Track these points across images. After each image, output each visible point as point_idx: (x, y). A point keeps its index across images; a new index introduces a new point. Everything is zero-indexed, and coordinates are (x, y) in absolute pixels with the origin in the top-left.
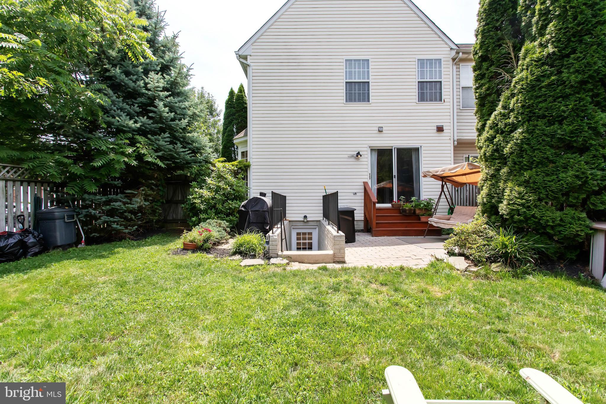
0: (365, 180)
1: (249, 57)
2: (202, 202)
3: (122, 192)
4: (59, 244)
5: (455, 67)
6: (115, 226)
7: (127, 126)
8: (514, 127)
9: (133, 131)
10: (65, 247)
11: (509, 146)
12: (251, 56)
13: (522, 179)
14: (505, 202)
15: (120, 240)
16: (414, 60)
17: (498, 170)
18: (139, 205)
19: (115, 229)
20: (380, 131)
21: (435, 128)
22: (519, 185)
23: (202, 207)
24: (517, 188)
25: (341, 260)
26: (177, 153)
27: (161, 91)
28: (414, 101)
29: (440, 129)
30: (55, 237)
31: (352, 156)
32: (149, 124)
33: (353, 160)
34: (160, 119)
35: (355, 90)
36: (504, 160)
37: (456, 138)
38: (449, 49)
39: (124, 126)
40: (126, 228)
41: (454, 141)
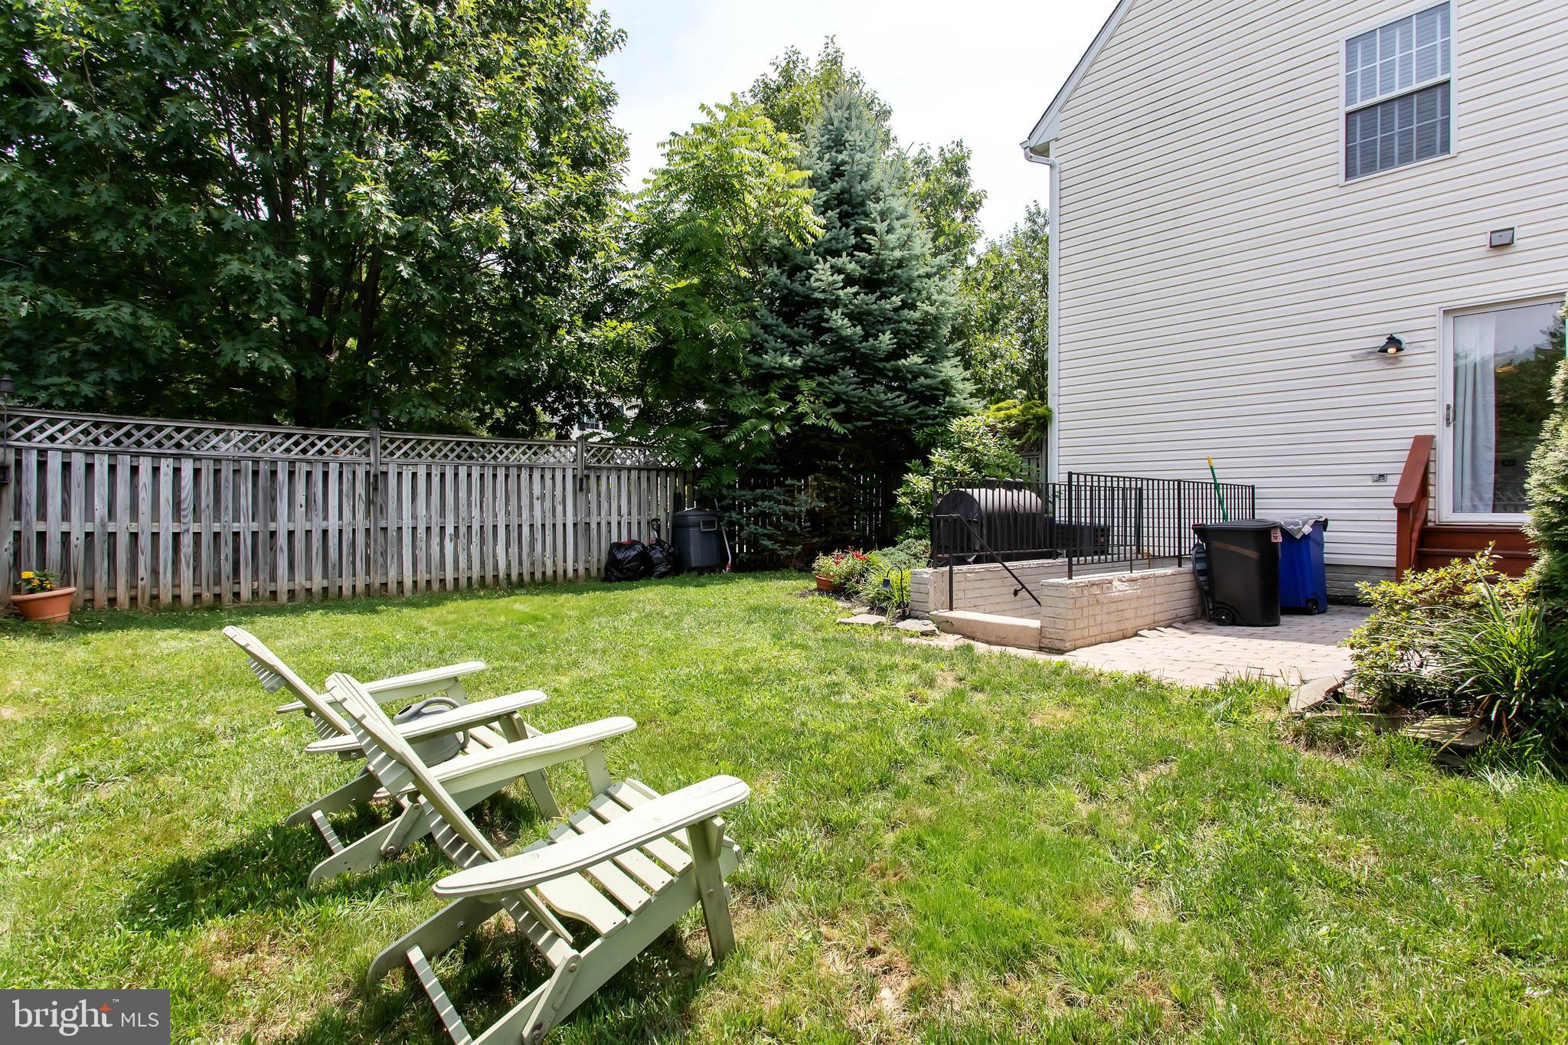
1: (1052, 146)
2: (913, 503)
3: (781, 484)
4: (693, 565)
6: (766, 542)
7: (781, 366)
9: (791, 373)
10: (701, 571)
12: (1057, 140)
15: (777, 569)
18: (809, 507)
19: (765, 548)
23: (914, 512)
26: (879, 404)
27: (843, 288)
30: (689, 554)
31: (1369, 354)
32: (821, 357)
33: (1373, 364)
34: (840, 342)
39: (774, 368)
40: (783, 548)
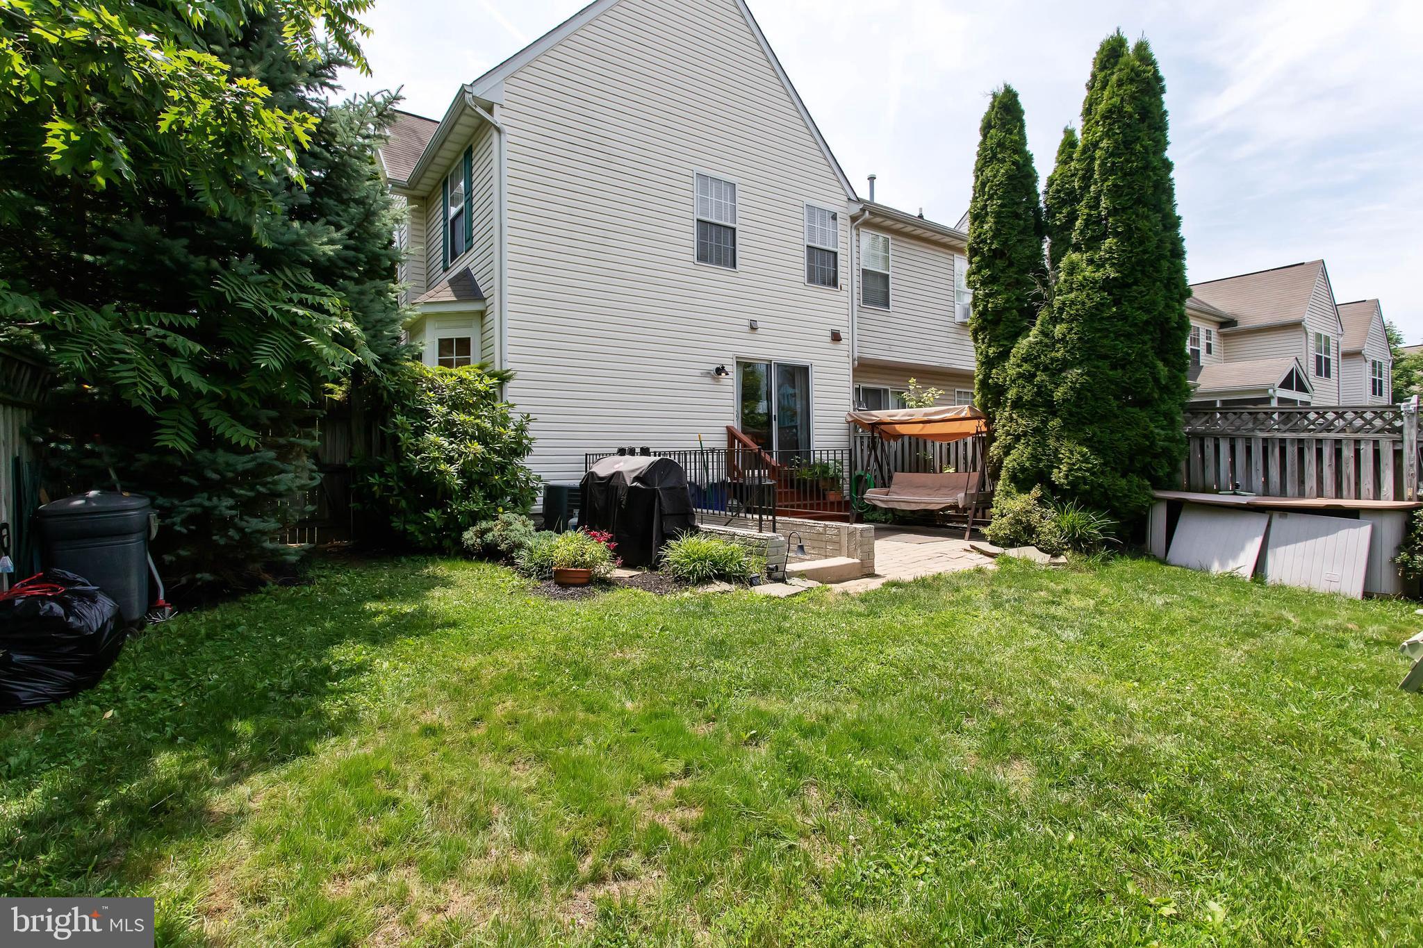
0: (730, 423)
1: (496, 108)
5: (854, 232)
8: (1066, 365)
11: (1061, 389)
12: (502, 106)
13: (1081, 435)
14: (1064, 468)
16: (800, 204)
17: (1044, 422)
20: (753, 328)
21: (829, 334)
22: (1080, 444)
24: (1078, 448)
25: (871, 571)
28: (801, 279)
29: (836, 337)
31: (708, 374)
33: (708, 380)
35: (711, 240)
36: (1052, 409)
37: (856, 355)
38: (846, 199)
41: (854, 360)
